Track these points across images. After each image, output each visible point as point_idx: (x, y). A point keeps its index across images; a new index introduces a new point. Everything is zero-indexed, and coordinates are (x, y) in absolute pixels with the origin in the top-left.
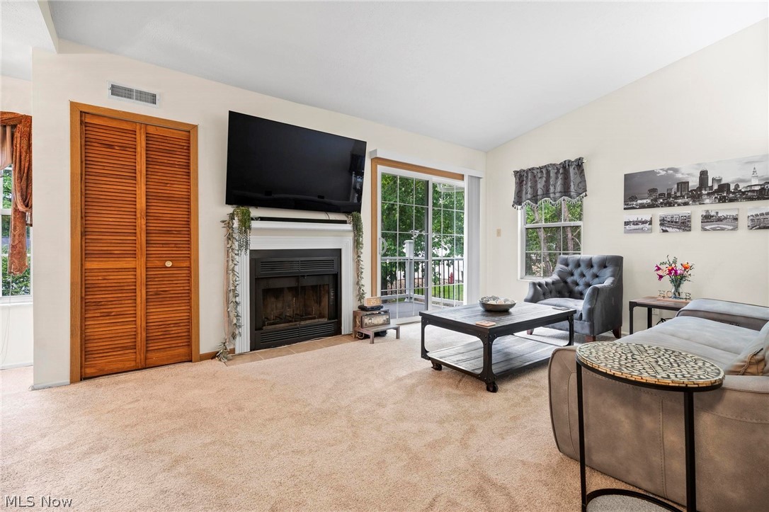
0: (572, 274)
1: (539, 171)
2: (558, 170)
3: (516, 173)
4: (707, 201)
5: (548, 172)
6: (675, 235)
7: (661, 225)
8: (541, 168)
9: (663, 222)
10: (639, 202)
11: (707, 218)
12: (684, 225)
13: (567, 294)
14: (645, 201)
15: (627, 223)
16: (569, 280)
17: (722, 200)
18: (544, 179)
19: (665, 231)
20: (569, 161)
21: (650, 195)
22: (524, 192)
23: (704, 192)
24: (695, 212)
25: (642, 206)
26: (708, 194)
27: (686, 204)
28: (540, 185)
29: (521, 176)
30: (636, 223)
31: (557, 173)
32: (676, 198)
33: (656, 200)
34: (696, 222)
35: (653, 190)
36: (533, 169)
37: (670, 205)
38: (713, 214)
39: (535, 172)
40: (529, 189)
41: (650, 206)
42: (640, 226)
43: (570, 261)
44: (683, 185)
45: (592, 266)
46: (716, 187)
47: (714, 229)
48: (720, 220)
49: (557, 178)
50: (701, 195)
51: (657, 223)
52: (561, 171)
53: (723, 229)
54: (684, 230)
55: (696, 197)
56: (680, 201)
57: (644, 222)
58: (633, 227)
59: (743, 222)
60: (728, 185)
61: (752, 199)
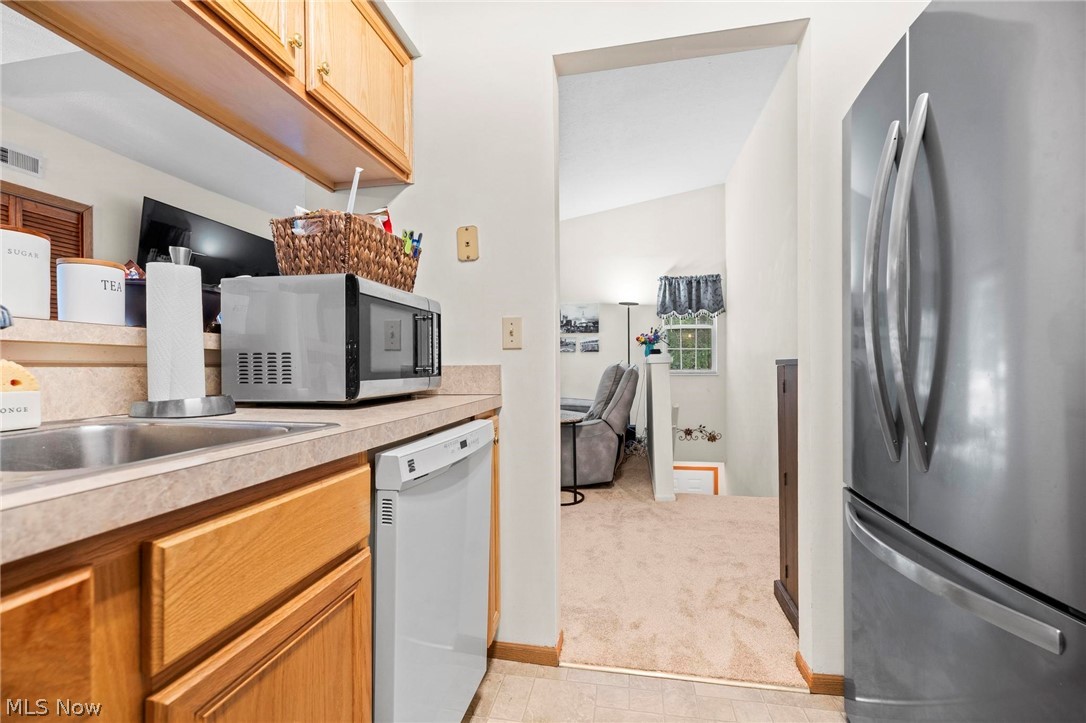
11: (561, 344)
17: (568, 331)
38: (564, 340)
46: (565, 322)
47: (564, 351)
48: (567, 344)
53: (569, 351)
59: (578, 347)
60: (570, 321)
61: (581, 332)
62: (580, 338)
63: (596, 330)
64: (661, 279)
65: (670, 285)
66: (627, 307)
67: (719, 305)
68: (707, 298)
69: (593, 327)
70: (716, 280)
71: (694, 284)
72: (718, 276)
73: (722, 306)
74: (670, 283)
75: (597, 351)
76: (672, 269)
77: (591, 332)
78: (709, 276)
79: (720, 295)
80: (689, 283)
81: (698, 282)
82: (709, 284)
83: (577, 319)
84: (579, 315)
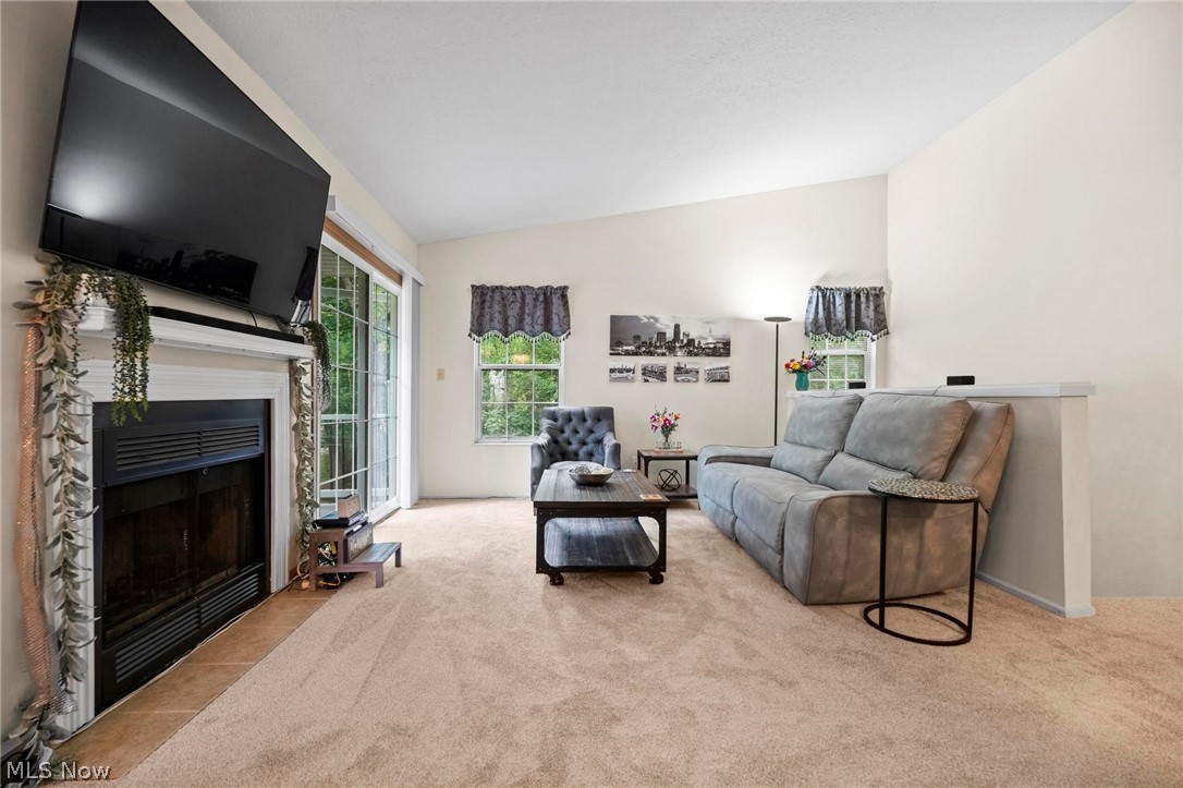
0: (563, 432)
1: (511, 292)
2: (537, 295)
3: (475, 288)
4: (679, 353)
5: (523, 296)
6: (654, 384)
7: (643, 374)
8: (513, 289)
9: (645, 371)
10: (625, 348)
11: (679, 370)
12: (660, 375)
13: (559, 457)
14: (629, 348)
15: (612, 371)
16: (561, 438)
17: (690, 354)
18: (519, 305)
19: (646, 381)
20: (552, 288)
21: (635, 342)
22: (488, 317)
23: (678, 345)
24: (669, 362)
25: (627, 353)
26: (680, 347)
27: (664, 354)
28: (513, 312)
29: (482, 295)
30: (621, 371)
31: (536, 299)
32: (656, 347)
33: (639, 347)
34: (670, 373)
35: (637, 338)
36: (502, 287)
37: (651, 354)
38: (682, 366)
39: (505, 292)
40: (497, 315)
41: (635, 354)
42: (625, 374)
43: (559, 416)
44: (662, 335)
45: (585, 420)
46: (685, 341)
47: (683, 381)
48: (687, 372)
49: (535, 306)
50: (675, 347)
51: (639, 371)
52: (541, 298)
53: (689, 381)
54: (662, 381)
55: (671, 349)
56: (659, 351)
57: (628, 371)
58: (618, 375)
59: (702, 375)
60: (693, 340)
61: (708, 355)
62: (705, 364)
63: (727, 353)
64: (812, 289)
65: (824, 297)
66: (775, 323)
67: (881, 326)
68: (868, 315)
69: (723, 349)
70: (877, 295)
71: (853, 298)
72: (881, 288)
73: (886, 327)
74: (824, 295)
75: (728, 381)
76: (825, 277)
77: (720, 355)
78: (871, 288)
79: (883, 313)
80: (848, 296)
81: (858, 296)
82: (871, 298)
83: (703, 338)
84: (706, 334)
